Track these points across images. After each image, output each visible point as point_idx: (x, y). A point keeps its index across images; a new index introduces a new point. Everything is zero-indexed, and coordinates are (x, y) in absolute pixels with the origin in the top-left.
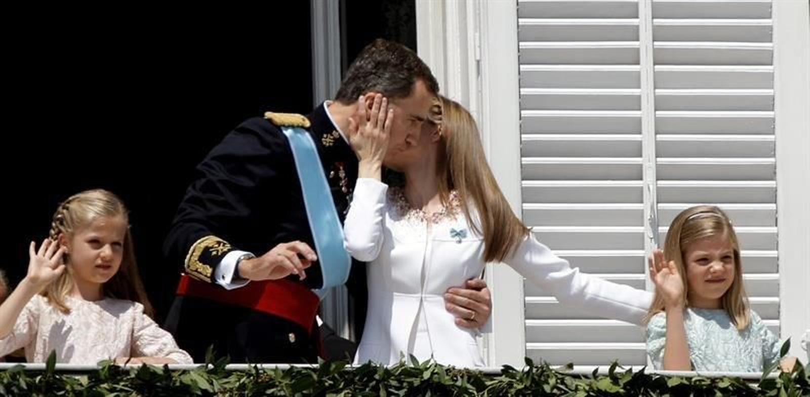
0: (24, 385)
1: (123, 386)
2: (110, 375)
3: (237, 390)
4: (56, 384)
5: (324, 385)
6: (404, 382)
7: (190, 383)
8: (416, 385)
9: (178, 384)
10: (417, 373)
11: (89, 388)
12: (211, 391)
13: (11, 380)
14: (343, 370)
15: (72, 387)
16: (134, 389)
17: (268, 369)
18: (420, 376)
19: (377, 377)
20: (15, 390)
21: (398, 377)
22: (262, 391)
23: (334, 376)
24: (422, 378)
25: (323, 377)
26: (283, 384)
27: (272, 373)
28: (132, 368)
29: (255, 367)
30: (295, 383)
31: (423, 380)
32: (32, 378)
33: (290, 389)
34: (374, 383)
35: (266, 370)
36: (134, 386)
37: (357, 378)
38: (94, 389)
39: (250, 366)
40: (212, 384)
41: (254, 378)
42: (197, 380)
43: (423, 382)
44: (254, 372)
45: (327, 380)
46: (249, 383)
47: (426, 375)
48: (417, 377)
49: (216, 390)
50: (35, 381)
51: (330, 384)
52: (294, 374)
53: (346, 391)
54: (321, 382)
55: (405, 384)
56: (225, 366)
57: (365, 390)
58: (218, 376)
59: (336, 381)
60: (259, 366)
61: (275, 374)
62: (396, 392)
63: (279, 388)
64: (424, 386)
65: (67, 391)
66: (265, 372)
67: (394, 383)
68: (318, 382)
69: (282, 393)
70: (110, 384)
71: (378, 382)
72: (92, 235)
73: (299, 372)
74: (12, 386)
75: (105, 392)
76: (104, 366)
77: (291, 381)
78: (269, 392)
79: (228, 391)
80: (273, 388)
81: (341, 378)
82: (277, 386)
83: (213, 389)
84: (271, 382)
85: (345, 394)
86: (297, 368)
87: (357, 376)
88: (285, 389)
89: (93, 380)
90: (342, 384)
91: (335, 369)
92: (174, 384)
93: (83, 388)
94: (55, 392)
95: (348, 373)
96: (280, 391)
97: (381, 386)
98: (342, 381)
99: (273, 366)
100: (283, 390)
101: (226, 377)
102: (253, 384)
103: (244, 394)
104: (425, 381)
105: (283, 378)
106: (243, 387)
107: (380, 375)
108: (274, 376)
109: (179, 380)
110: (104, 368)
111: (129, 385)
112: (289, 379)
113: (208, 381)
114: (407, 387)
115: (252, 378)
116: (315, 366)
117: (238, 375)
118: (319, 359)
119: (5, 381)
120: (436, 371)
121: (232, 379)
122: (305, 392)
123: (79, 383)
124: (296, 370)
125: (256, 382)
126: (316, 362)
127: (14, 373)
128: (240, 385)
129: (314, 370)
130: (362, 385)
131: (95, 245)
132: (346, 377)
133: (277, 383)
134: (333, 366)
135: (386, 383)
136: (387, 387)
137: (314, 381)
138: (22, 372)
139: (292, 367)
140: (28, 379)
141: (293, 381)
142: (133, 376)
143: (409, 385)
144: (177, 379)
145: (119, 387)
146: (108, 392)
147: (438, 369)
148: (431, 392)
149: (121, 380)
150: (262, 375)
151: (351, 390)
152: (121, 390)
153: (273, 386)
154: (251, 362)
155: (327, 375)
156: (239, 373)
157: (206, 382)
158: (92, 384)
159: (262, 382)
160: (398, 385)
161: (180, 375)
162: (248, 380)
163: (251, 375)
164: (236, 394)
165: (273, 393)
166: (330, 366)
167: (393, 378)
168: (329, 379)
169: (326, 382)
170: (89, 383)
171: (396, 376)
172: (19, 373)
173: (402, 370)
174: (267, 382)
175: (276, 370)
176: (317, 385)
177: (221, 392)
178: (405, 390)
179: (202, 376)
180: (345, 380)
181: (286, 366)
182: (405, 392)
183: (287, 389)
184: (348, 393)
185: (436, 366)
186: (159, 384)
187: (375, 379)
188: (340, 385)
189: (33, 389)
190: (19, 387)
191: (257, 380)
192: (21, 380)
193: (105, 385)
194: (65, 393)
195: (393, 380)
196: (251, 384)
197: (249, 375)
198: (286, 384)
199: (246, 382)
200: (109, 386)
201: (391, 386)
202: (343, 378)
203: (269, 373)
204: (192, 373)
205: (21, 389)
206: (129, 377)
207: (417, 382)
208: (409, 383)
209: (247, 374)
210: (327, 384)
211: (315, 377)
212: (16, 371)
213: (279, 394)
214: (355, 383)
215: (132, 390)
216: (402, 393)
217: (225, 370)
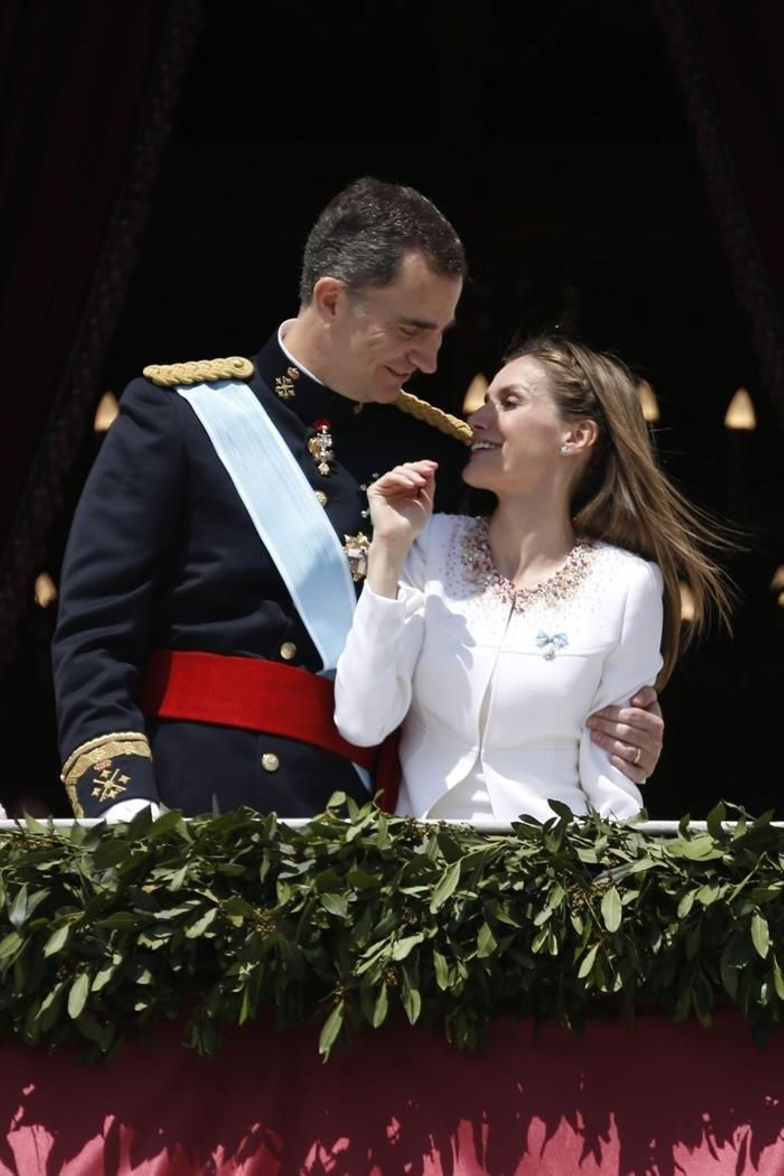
6: (307, 846)
8: (330, 852)
19: (255, 838)
24: (345, 839)
26: (82, 853)
31: (344, 843)
33: (93, 863)
34: (249, 849)
43: (344, 847)
45: (141, 844)
47: (352, 834)
48: (337, 837)
53: (192, 865)
55: (309, 851)
57: (228, 861)
61: (74, 836)
62: (295, 865)
63: (68, 860)
64: (345, 853)
67: (288, 849)
71: (259, 845)
78: (46, 866)
80: (58, 859)
82: (66, 856)
85: (190, 870)
88: (84, 861)
90: (192, 850)
97: (265, 855)
102: (21, 853)
104: (349, 844)
105: (87, 842)
114: (315, 856)
120: (375, 827)
124: (107, 828)
130: (229, 854)
133: (66, 852)
135: (274, 848)
136: (276, 857)
143: (316, 853)
147: (380, 823)
148: (359, 864)
153: (58, 856)
160: (293, 852)
167: (294, 840)
169: (141, 847)
175: (75, 828)
178: (314, 861)
182: (313, 865)
183: (87, 862)
187: (253, 843)
195: (285, 843)
196: (18, 852)
198: (89, 853)
199: (9, 850)
207: (334, 847)
208: (316, 847)
213: (66, 872)
216: (303, 867)
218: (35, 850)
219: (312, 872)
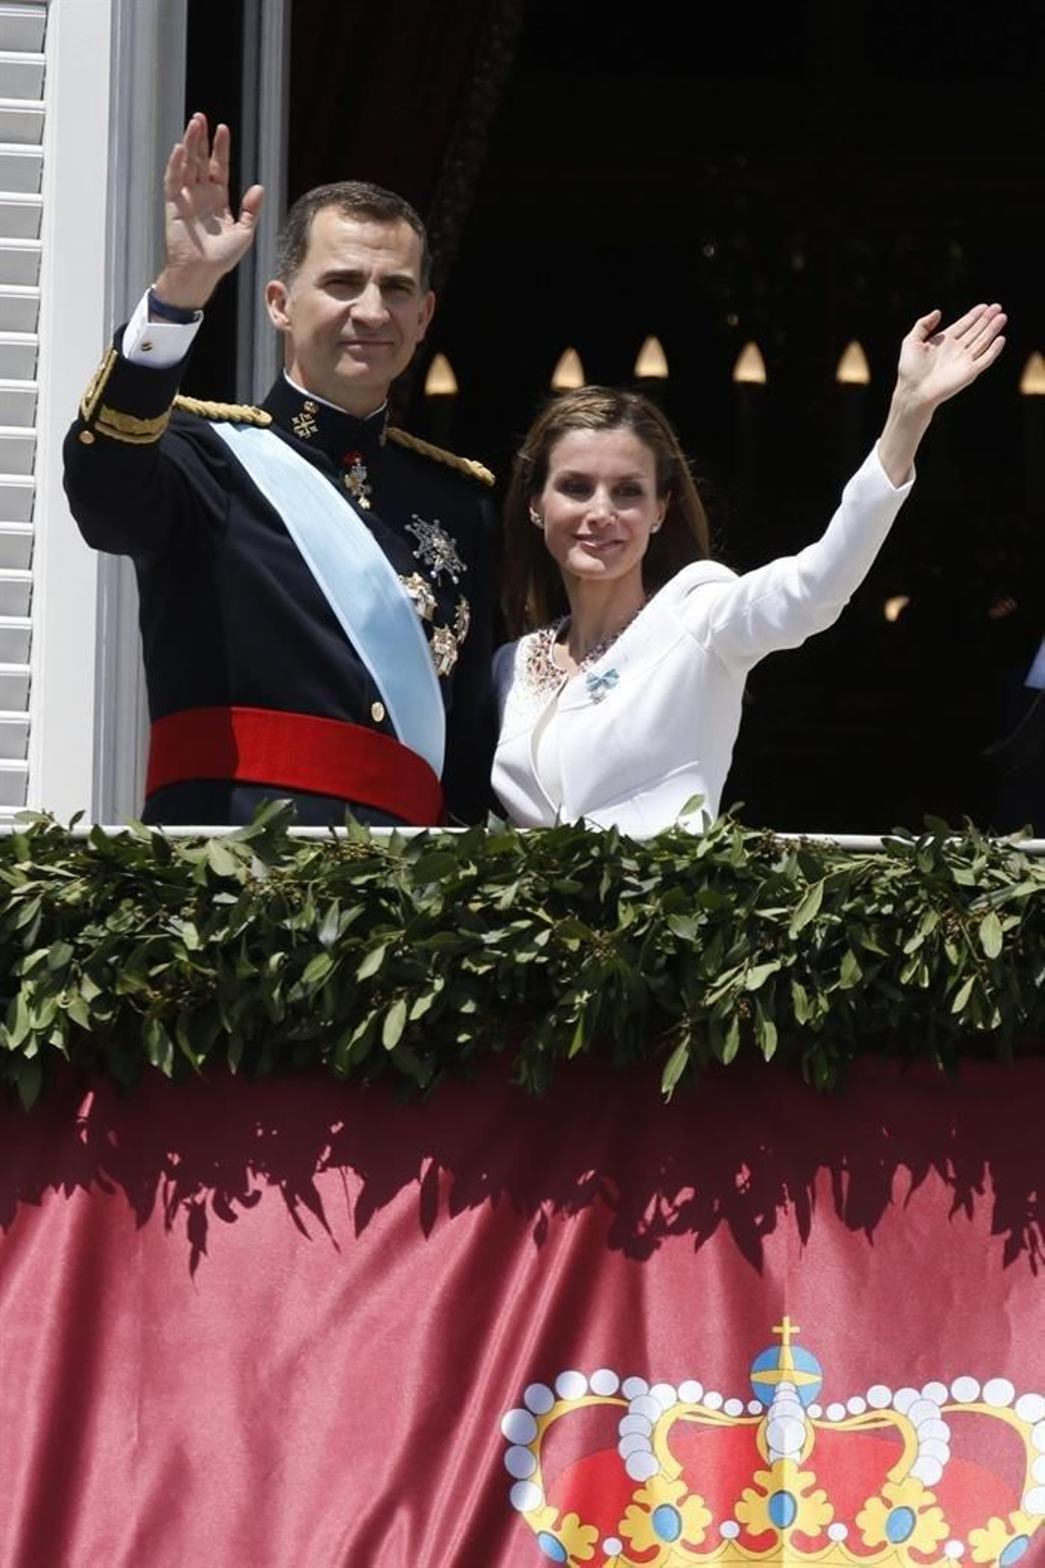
1: (61, 867)
3: (293, 877)
6: (652, 862)
8: (678, 869)
9: (180, 865)
12: (243, 879)
16: (82, 874)
18: (691, 852)
19: (592, 850)
22: (348, 878)
24: (695, 854)
26: (402, 866)
27: (385, 844)
31: (694, 858)
34: (587, 865)
35: (372, 839)
36: (79, 868)
40: (250, 865)
42: (216, 857)
46: (325, 862)
47: (702, 850)
48: (685, 853)
52: (425, 847)
53: (523, 880)
55: (654, 867)
56: (286, 830)
57: (564, 877)
58: (268, 850)
61: (388, 845)
62: (638, 883)
63: (387, 874)
64: (695, 871)
67: (631, 865)
70: (36, 864)
71: (599, 861)
73: (437, 843)
75: (17, 878)
77: (419, 860)
78: (363, 880)
80: (374, 872)
82: (385, 869)
83: (249, 876)
84: (372, 861)
85: (522, 886)
88: (402, 874)
90: (524, 864)
92: (171, 865)
96: (386, 879)
97: (606, 871)
98: (525, 860)
100: (397, 878)
101: (291, 853)
102: (332, 866)
104: (700, 860)
105: (404, 852)
106: (313, 870)
108: (385, 849)
109: (183, 857)
111: (70, 866)
112: (418, 856)
113: (241, 860)
114: (661, 873)
120: (728, 841)
122: (443, 881)
124: (431, 840)
130: (565, 869)
133: (384, 864)
135: (613, 863)
136: (618, 873)
143: (662, 869)
144: (180, 856)
145: (50, 870)
146: (23, 880)
147: (734, 838)
148: (710, 883)
149: (57, 856)
151: (536, 879)
152: (54, 877)
153: (376, 869)
156: (311, 844)
157: (235, 861)
160: (640, 868)
161: (189, 847)
164: (290, 884)
174: (364, 861)
175: (392, 838)
178: (659, 879)
179: (232, 849)
180: (532, 859)
182: (658, 883)
183: (408, 877)
184: (529, 885)
186: (133, 865)
187: (592, 857)
188: (518, 867)
193: (23, 867)
195: (630, 858)
196: (329, 864)
198: (409, 866)
199: (319, 860)
200: (31, 867)
204: (210, 841)
207: (682, 864)
208: (660, 863)
209: (320, 844)
213: (384, 886)
215: (78, 876)
216: (648, 885)
217: (287, 837)
218: (350, 862)
219: (658, 890)
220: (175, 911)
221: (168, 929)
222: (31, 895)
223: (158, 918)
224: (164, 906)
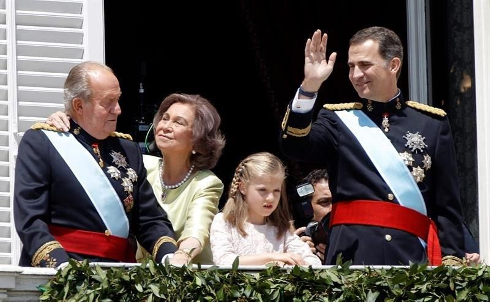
0: (218, 279)
1: (283, 279)
2: (274, 272)
3: (357, 283)
4: (239, 278)
5: (413, 279)
6: (466, 277)
7: (326, 278)
8: (473, 279)
9: (318, 278)
10: (474, 271)
11: (261, 281)
12: (340, 283)
13: (209, 276)
14: (425, 270)
15: (249, 280)
16: (290, 282)
17: (376, 269)
18: (476, 274)
19: (448, 274)
20: (212, 282)
21: (462, 274)
22: (373, 283)
23: (420, 274)
24: (477, 275)
25: (412, 274)
26: (387, 279)
27: (379, 272)
28: (288, 268)
29: (369, 268)
30: (394, 278)
31: (478, 276)
32: (223, 275)
33: (391, 282)
34: (446, 278)
35: (376, 270)
36: (289, 280)
37: (435, 275)
38: (264, 282)
39: (365, 267)
40: (340, 279)
41: (368, 275)
42: (331, 276)
43: (477, 278)
44: (368, 270)
45: (415, 276)
46: (365, 278)
47: (480, 273)
48: (473, 274)
49: (343, 282)
50: (225, 277)
51: (417, 279)
52: (394, 272)
53: (427, 283)
54: (411, 277)
55: (466, 279)
56: (349, 267)
57: (440, 282)
58: (345, 273)
59: (421, 276)
60: (371, 267)
61: (381, 272)
62: (461, 284)
63: (384, 281)
64: (478, 280)
65: (246, 283)
66: (375, 271)
67: (459, 278)
68: (409, 278)
69: (386, 285)
70: (274, 279)
71: (449, 277)
72: (261, 186)
73: (397, 271)
74: (210, 280)
75: (270, 283)
76: (270, 266)
77: (392, 277)
78: (378, 283)
79: (351, 283)
81: (424, 274)
83: (341, 282)
84: (379, 277)
85: (427, 285)
86: (396, 268)
87: (435, 273)
88: (388, 281)
89: (263, 276)
90: (425, 278)
91: (420, 269)
92: (316, 278)
93: (257, 281)
94: (238, 284)
95: (428, 271)
96: (384, 283)
97: (450, 280)
98: (425, 277)
99: (380, 267)
100: (386, 282)
101: (350, 274)
102: (367, 279)
103: (361, 285)
104: (479, 277)
105: (387, 274)
106: (361, 280)
107: (449, 273)
108: (381, 273)
109: (319, 276)
110: (270, 268)
111: (287, 279)
112: (391, 276)
113: (338, 277)
114: (468, 281)
115: (366, 274)
116: (407, 267)
117: (358, 273)
118: (410, 263)
119: (206, 276)
120: (486, 271)
121: (354, 275)
122: (400, 284)
123: (254, 278)
124: (395, 270)
125: (369, 278)
126: (408, 265)
127: (211, 271)
128: (359, 279)
129: (407, 270)
130: (439, 280)
131: (262, 192)
132: (428, 274)
133: (383, 278)
134: (419, 267)
135: (454, 278)
136: (455, 281)
137: (407, 276)
138: (217, 271)
139: (392, 268)
140: (221, 275)
141: (393, 277)
142: (289, 273)
143: (468, 279)
144: (318, 275)
145: (280, 280)
146: (272, 284)
147: (488, 269)
148: (483, 284)
149: (281, 276)
150: (373, 273)
151: (431, 283)
152: (282, 282)
153: (381, 280)
154: (366, 264)
155: (415, 273)
156: (358, 271)
157: (336, 277)
158: (262, 278)
159: (373, 277)
160: (462, 280)
161: (319, 273)
162: (364, 276)
163: (366, 273)
164: (356, 285)
165: (380, 284)
166: (417, 267)
167: (458, 275)
168: (417, 275)
169: (415, 277)
170: (261, 278)
171: (460, 274)
172: (214, 271)
173: (464, 270)
174: (376, 277)
175: (382, 270)
176: (409, 279)
177: (346, 284)
178: (467, 283)
179: (334, 274)
180: (427, 276)
181: (389, 267)
183: (389, 282)
184: (429, 285)
185: (486, 267)
186: (305, 278)
187: (446, 276)
188: (424, 279)
189: (224, 282)
190: (214, 280)
191: (370, 276)
192: (216, 276)
193: (271, 279)
194: (245, 284)
195: (458, 276)
196: (366, 278)
197: (365, 273)
198: (389, 278)
199: (363, 277)
200: (273, 279)
201: (457, 280)
202: (426, 275)
203: (377, 271)
204: (327, 271)
205: (216, 282)
206: (286, 274)
207: (474, 278)
208: (468, 278)
209: (363, 272)
210: (415, 279)
211: (408, 274)
212: (212, 270)
213: (384, 285)
214: (434, 278)
215: (289, 283)
216: (464, 285)
217: (349, 269)
219: (468, 286)
220: (320, 293)
221: (319, 299)
222: (276, 289)
223: (316, 296)
224: (317, 292)
